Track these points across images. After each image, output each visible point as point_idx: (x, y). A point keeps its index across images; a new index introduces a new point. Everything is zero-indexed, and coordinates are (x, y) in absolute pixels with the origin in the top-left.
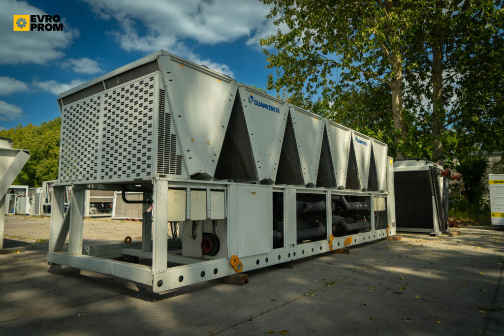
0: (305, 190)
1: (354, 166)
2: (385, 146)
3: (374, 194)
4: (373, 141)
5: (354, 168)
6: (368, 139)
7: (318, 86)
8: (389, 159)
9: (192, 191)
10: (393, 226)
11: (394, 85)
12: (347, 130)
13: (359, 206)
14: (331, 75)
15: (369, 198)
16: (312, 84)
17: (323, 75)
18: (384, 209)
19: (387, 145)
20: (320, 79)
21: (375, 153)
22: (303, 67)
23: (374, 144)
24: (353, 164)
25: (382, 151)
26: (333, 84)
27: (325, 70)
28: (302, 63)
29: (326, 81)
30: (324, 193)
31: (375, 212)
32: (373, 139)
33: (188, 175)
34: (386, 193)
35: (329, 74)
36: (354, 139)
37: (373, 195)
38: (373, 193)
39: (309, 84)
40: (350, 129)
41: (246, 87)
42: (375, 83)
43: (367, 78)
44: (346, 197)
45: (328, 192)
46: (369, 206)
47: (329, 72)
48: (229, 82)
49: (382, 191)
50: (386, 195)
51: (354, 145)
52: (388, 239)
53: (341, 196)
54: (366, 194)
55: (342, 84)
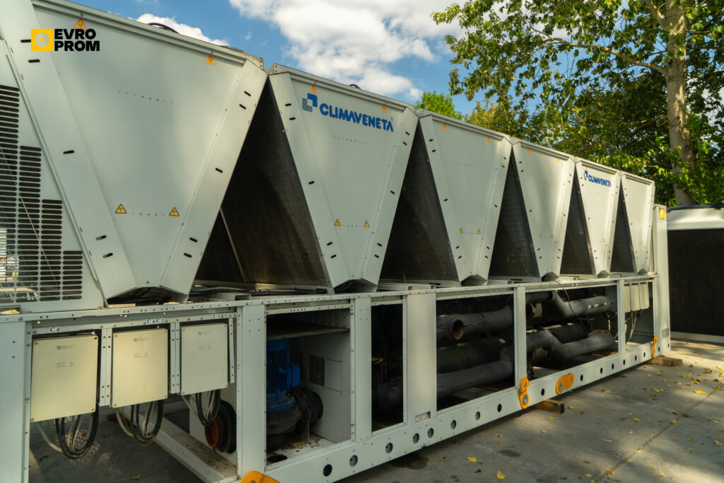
0: (462, 292)
1: (581, 229)
2: (649, 183)
3: (626, 281)
4: (624, 178)
5: (582, 233)
6: (613, 173)
7: (535, 85)
8: (657, 208)
9: (120, 335)
10: (663, 337)
11: (671, 72)
12: (566, 159)
13: (593, 307)
14: (558, 64)
15: (614, 288)
16: (525, 81)
17: (544, 64)
18: (647, 306)
19: (653, 182)
20: (539, 72)
21: (627, 200)
22: (509, 55)
23: (626, 183)
24: (580, 224)
25: (642, 194)
26: (559, 78)
27: (547, 57)
28: (509, 49)
29: (549, 75)
30: (511, 292)
31: (628, 315)
32: (624, 173)
33: (104, 299)
34: (650, 274)
35: (555, 63)
36: (581, 174)
37: (622, 283)
38: (622, 279)
39: (519, 82)
40: (572, 157)
41: (291, 73)
42: (636, 72)
43: (622, 65)
44: (561, 293)
45: (519, 289)
46: (614, 304)
47: (554, 59)
48: (243, 64)
49: (642, 272)
50: (651, 279)
51: (581, 188)
52: (653, 362)
53: (550, 293)
54: (607, 281)
55: (578, 78)
